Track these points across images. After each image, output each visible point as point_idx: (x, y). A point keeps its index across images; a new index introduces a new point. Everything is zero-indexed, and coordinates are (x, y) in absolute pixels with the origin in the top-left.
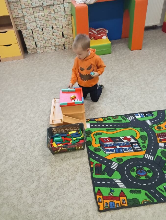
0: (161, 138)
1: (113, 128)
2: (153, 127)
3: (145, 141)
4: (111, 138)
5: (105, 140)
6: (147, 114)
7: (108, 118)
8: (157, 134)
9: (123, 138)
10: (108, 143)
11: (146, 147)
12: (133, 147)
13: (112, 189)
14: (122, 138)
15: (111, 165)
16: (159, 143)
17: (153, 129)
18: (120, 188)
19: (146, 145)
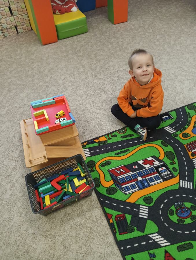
0: (193, 151)
1: (123, 150)
2: (177, 135)
3: (173, 160)
4: (125, 166)
5: (118, 172)
6: (163, 118)
7: (113, 134)
8: (185, 146)
9: (143, 162)
10: (124, 176)
11: (177, 169)
12: (160, 174)
13: (151, 252)
14: (141, 162)
15: (139, 212)
16: (193, 160)
17: (178, 138)
18: (161, 247)
19: (176, 166)
